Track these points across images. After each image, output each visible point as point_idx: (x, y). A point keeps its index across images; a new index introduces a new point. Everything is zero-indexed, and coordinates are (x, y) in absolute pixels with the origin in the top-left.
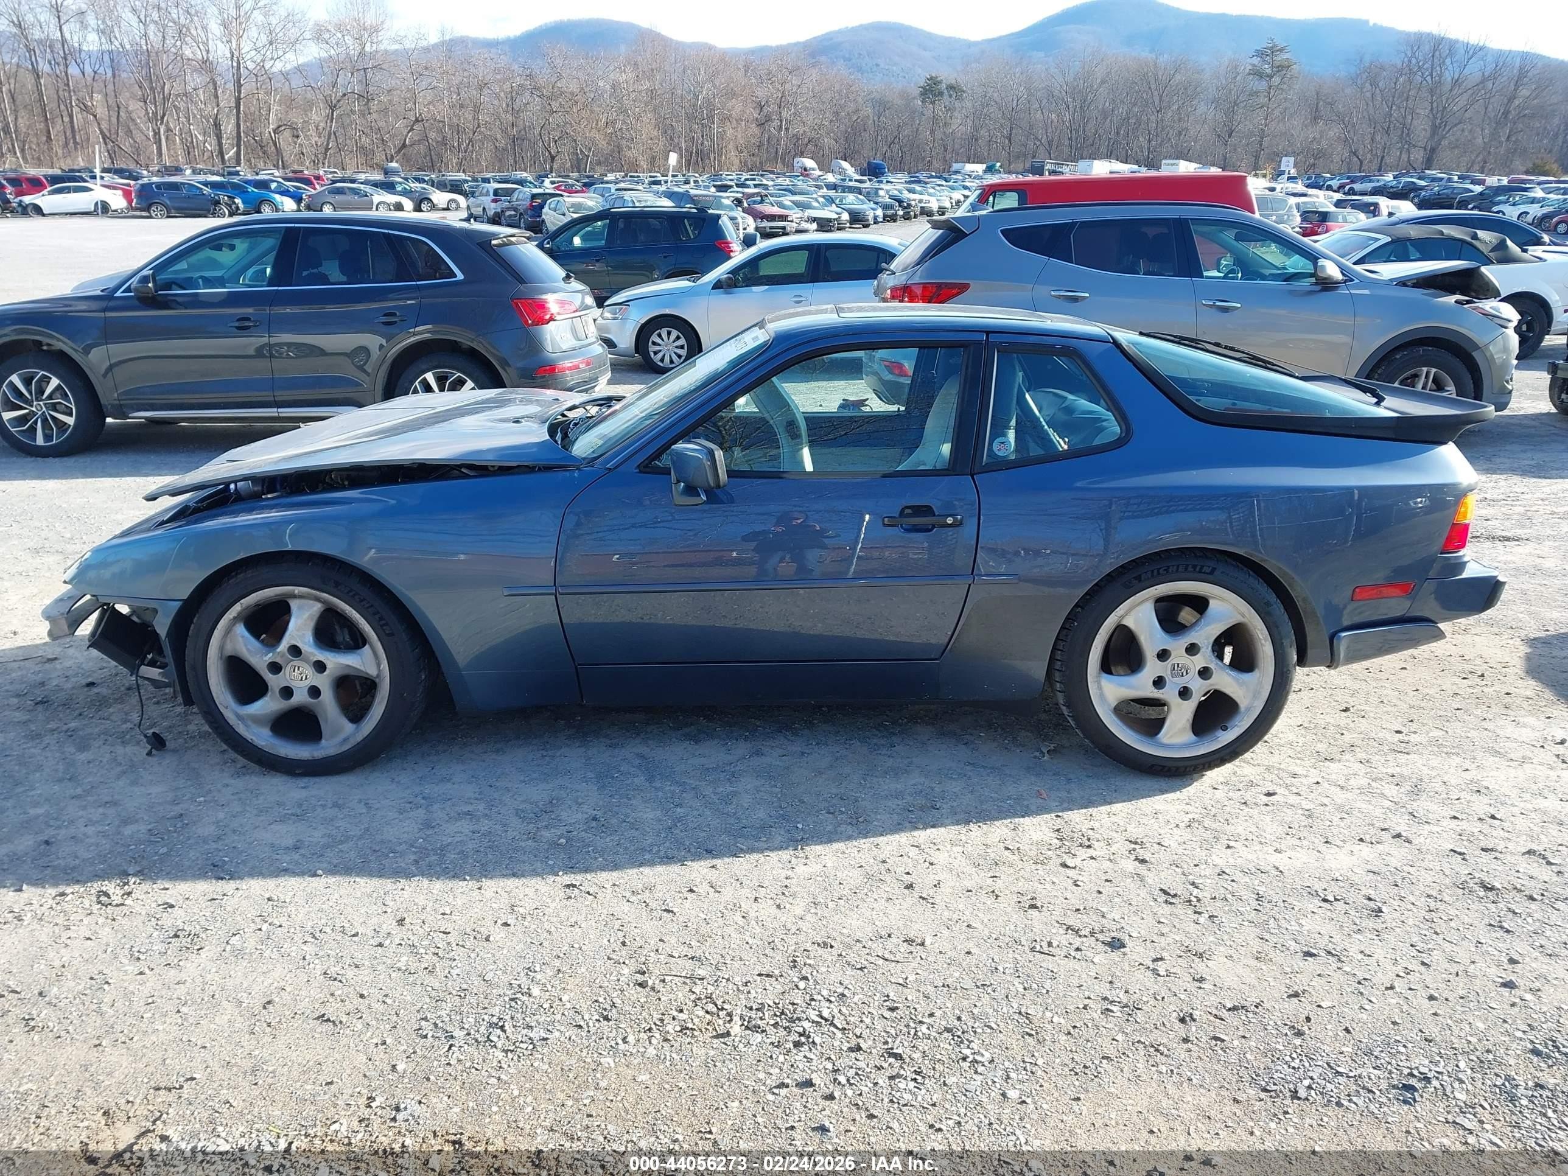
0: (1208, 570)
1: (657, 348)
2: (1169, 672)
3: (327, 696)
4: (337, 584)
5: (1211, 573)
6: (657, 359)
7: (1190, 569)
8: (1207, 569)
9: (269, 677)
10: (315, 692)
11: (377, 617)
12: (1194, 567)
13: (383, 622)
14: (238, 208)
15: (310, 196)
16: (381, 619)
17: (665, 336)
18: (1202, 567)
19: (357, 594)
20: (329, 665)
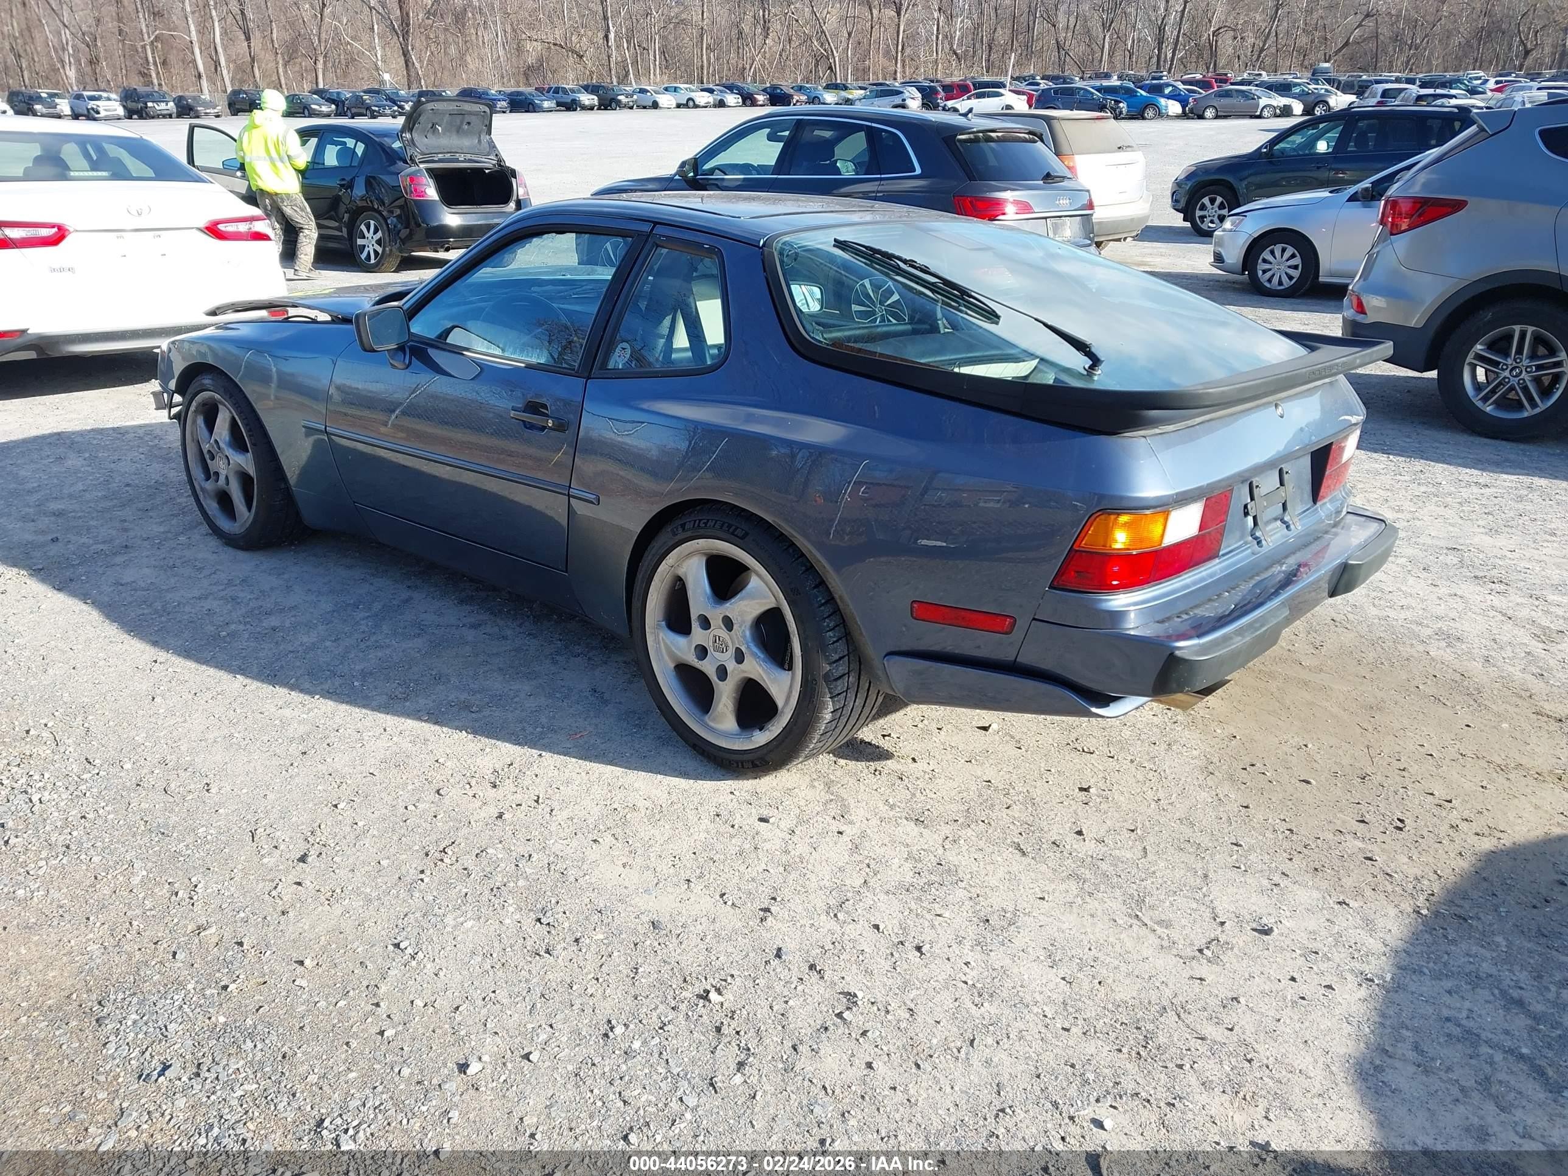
0: (740, 535)
1: (1267, 266)
2: (711, 644)
3: (234, 485)
4: (231, 396)
5: (742, 538)
6: (1263, 278)
7: (725, 528)
8: (739, 532)
9: (209, 462)
11: (248, 428)
12: (730, 526)
13: (251, 433)
14: (1121, 113)
15: (1195, 100)
16: (250, 430)
17: (1278, 253)
18: (737, 528)
19: (240, 406)
20: (231, 461)
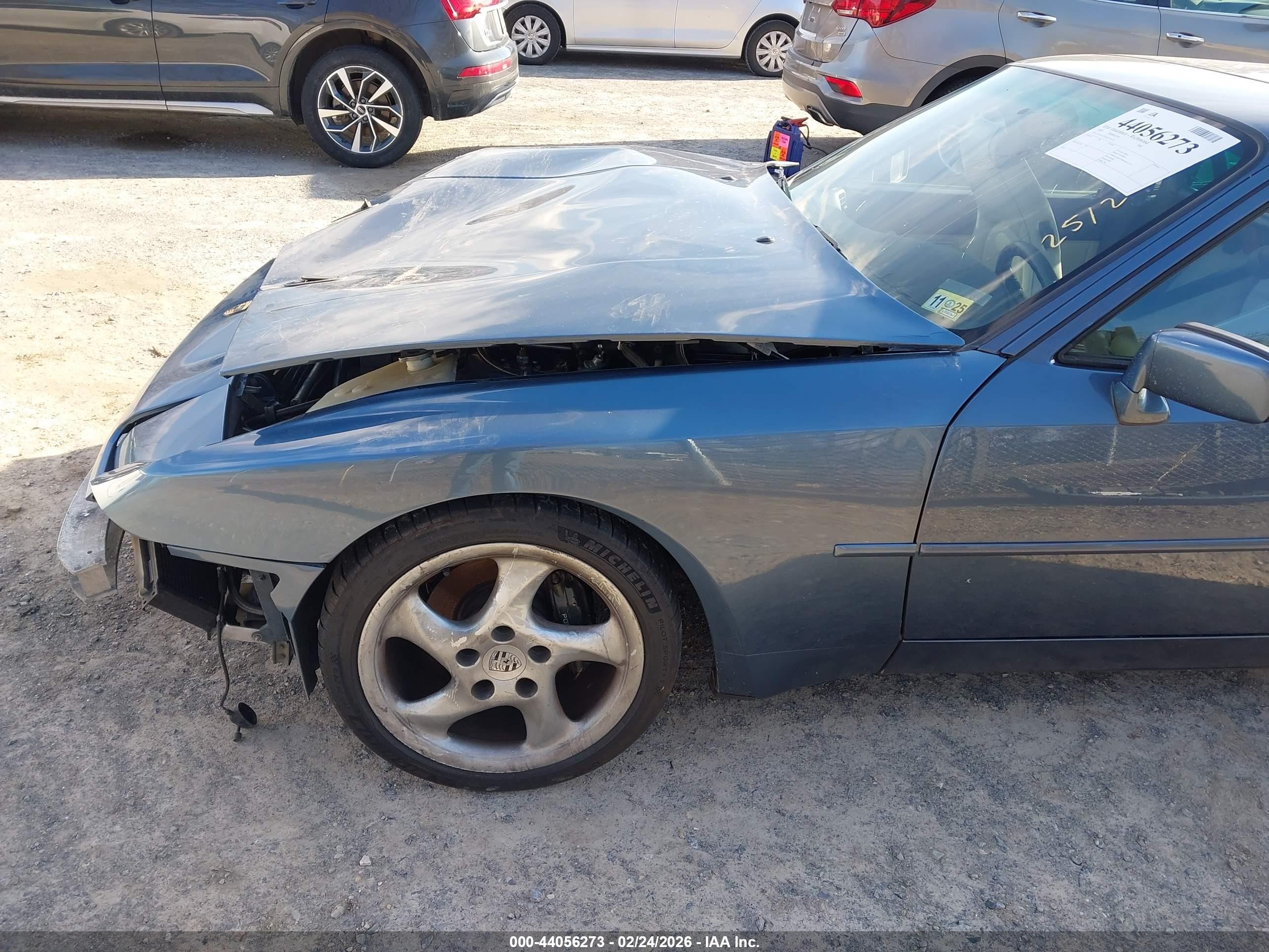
1: (520, 37)
3: (545, 691)
4: (583, 540)
9: (458, 670)
10: (526, 686)
11: (639, 586)
13: (647, 593)
16: (645, 588)
17: (529, 24)
19: (612, 553)
20: (554, 653)
